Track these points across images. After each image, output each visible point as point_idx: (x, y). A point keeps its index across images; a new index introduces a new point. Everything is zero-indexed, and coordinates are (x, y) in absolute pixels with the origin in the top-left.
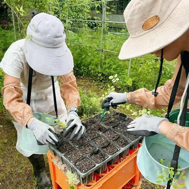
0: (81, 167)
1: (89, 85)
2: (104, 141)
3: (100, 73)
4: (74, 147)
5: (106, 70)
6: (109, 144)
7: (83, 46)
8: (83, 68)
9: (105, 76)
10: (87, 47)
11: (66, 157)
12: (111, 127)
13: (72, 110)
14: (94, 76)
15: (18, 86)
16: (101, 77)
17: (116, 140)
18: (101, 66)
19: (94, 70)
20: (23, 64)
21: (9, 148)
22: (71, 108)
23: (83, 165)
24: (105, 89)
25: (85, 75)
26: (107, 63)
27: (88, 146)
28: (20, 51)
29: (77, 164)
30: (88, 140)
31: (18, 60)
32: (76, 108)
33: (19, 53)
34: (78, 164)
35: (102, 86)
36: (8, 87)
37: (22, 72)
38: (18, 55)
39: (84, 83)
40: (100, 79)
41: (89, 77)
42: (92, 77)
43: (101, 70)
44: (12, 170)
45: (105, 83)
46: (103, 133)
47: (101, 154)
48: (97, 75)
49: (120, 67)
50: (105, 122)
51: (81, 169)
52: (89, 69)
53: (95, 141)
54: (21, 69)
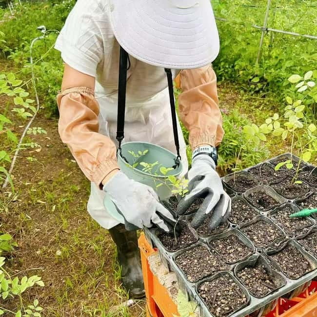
0: (212, 299)
1: (231, 99)
2: (273, 237)
3: (257, 76)
4: (199, 239)
5: (270, 71)
6: (287, 246)
7: (228, 21)
8: (223, 66)
9: (265, 83)
10: (235, 23)
11: (179, 264)
12: (292, 201)
13: (202, 151)
14: (244, 82)
15: (90, 94)
16: (259, 84)
17: (306, 238)
18: (260, 63)
19: (244, 69)
20: (102, 43)
21: (81, 202)
22: (201, 147)
23: (219, 294)
24: (264, 108)
25: (225, 79)
26: (274, 57)
27: (232, 243)
28: (97, 11)
29: (202, 288)
30: (234, 226)
31: (91, 34)
32: (212, 148)
33: (94, 15)
34: (206, 289)
35: (258, 102)
36: (67, 94)
37: (101, 61)
38: (93, 22)
39: (222, 94)
40: (255, 88)
41: (234, 84)
42: (240, 84)
43: (260, 71)
44: (82, 243)
45: (264, 97)
46: (271, 213)
47: (265, 269)
48: (250, 80)
49: (301, 65)
50: (276, 186)
51: (211, 304)
52: (236, 68)
53: (250, 231)
54: (97, 54)
